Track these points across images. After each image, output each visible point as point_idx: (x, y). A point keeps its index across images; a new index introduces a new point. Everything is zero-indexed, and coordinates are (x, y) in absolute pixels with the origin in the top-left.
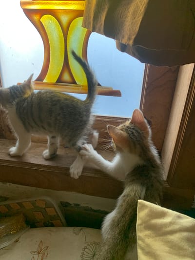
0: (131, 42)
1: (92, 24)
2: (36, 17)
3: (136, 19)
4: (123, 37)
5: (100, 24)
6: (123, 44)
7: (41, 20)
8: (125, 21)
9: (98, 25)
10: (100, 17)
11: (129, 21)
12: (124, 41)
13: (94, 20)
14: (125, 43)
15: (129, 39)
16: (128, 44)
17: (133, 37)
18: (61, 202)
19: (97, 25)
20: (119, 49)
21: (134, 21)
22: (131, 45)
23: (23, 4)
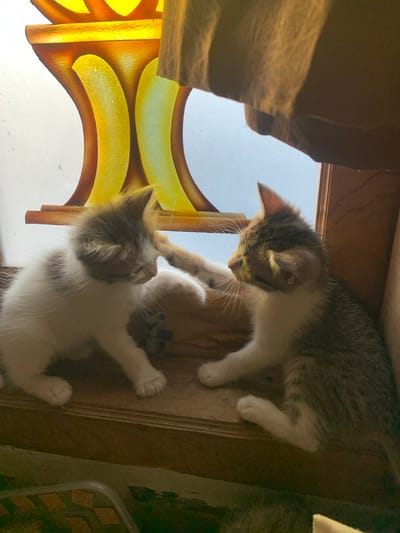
0: (287, 108)
1: (178, 65)
2: (62, 62)
3: (301, 37)
4: (263, 95)
5: (199, 61)
6: (264, 114)
7: (74, 67)
8: (266, 47)
9: (194, 67)
10: (197, 44)
11: (280, 44)
12: (267, 105)
13: (183, 55)
14: (268, 111)
15: (281, 97)
16: (278, 114)
17: (293, 92)
18: (132, 488)
19: (191, 66)
20: (253, 129)
21: (295, 44)
22: (287, 116)
23: (31, 33)
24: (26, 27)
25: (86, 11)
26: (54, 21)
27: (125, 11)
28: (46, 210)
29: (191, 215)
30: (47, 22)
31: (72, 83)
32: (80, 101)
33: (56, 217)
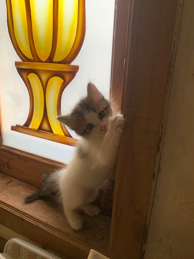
2: (25, 75)
7: (28, 77)
23: (17, 64)
24: (15, 62)
25: (33, 58)
26: (23, 61)
27: (44, 60)
28: (18, 126)
29: (64, 138)
30: (21, 61)
31: (27, 82)
32: (29, 89)
33: (21, 129)
